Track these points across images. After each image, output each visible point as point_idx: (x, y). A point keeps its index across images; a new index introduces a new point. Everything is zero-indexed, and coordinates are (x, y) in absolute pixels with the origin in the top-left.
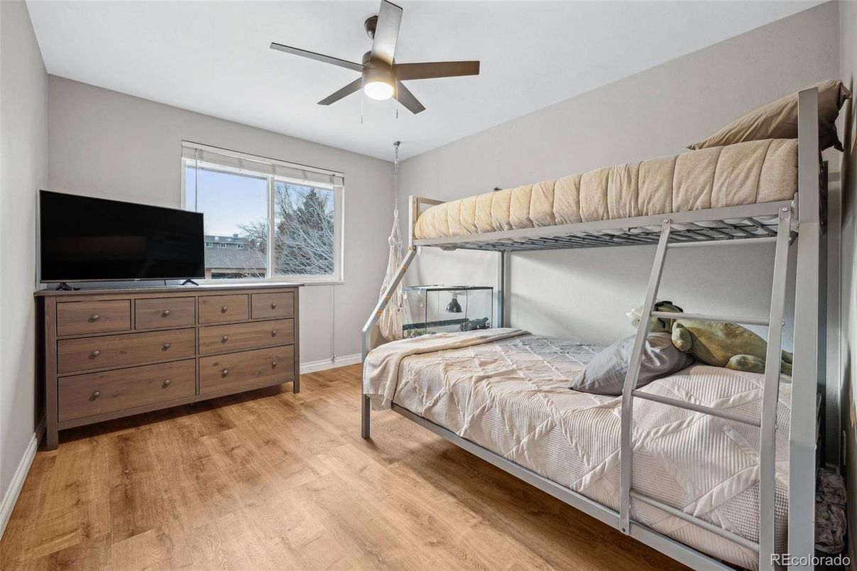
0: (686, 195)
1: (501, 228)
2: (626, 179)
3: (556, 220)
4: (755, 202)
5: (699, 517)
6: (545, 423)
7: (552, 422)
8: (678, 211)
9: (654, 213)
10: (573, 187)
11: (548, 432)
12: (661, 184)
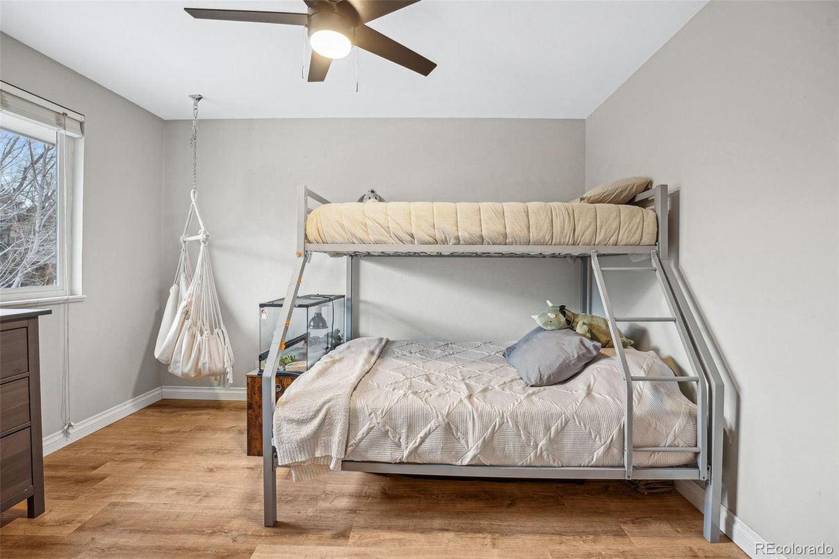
0: (605, 235)
1: (445, 242)
2: (567, 217)
3: (507, 241)
4: (639, 245)
5: (669, 446)
6: (560, 421)
7: (565, 419)
8: (598, 245)
9: (584, 245)
10: (524, 214)
11: (563, 428)
12: (590, 224)
